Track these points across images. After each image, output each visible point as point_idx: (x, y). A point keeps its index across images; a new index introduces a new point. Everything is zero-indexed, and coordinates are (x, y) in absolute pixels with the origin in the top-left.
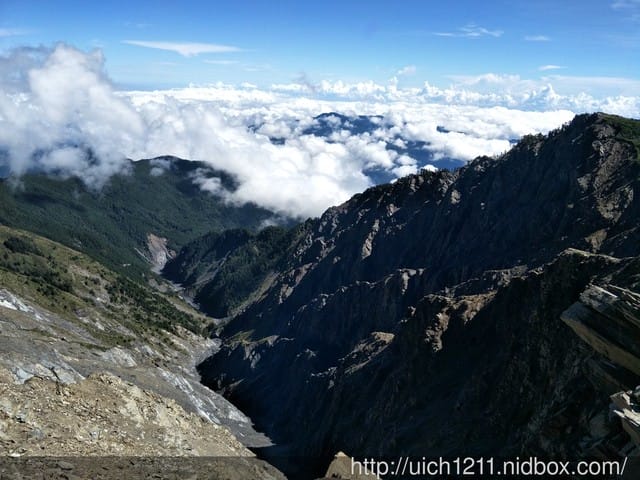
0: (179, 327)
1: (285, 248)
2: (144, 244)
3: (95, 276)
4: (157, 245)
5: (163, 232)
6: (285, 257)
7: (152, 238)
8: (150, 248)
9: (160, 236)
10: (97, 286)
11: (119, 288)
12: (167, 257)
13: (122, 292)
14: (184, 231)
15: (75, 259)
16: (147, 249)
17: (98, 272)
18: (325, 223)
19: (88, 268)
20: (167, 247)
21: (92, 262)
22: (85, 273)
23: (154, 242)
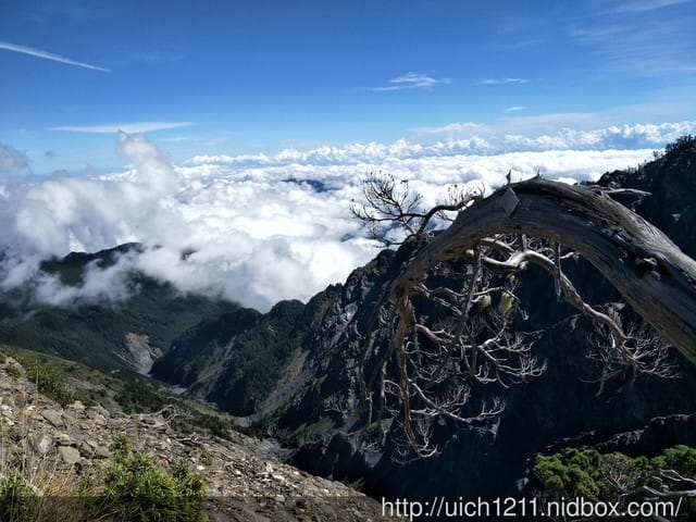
0: (231, 431)
1: (308, 324)
2: (122, 344)
3: (100, 387)
4: (138, 344)
5: (142, 329)
6: (311, 334)
7: (132, 337)
8: (131, 349)
9: (140, 334)
10: (105, 399)
11: (130, 398)
12: (152, 357)
13: (134, 402)
14: (166, 324)
15: (71, 370)
16: (128, 351)
17: (101, 381)
18: (352, 288)
19: (88, 379)
20: (149, 345)
21: (91, 371)
22: (87, 386)
23: (134, 342)
